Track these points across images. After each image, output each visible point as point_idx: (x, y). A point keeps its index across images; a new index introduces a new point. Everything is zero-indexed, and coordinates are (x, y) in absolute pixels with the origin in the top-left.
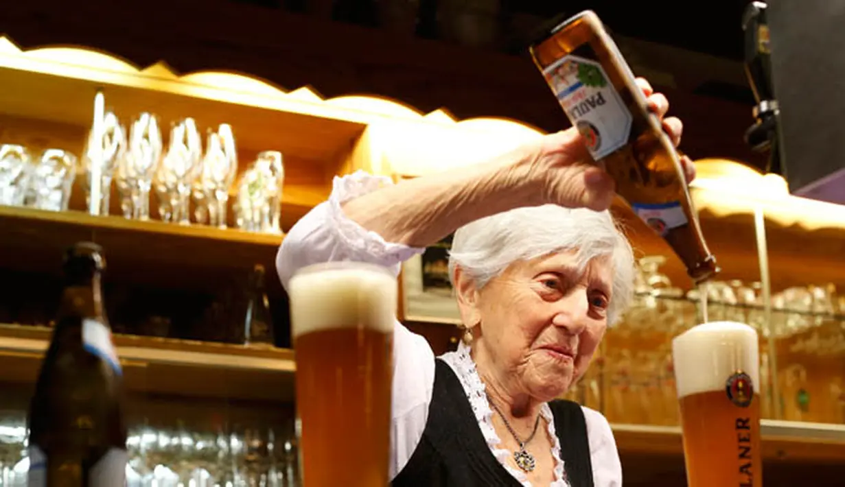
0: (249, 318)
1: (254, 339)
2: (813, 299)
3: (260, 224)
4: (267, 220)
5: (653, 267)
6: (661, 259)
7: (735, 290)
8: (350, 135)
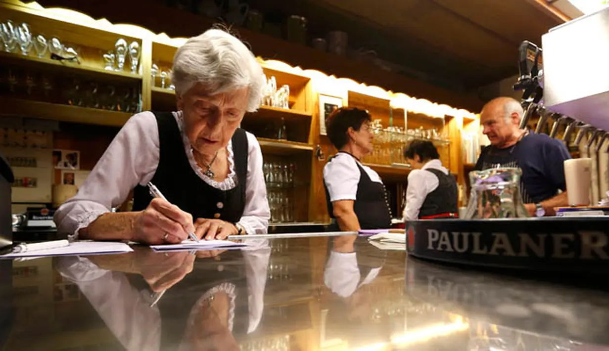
0: (280, 133)
1: (281, 138)
2: (415, 132)
3: (282, 106)
4: (284, 105)
5: (378, 122)
6: (380, 120)
7: (396, 129)
8: (305, 82)
